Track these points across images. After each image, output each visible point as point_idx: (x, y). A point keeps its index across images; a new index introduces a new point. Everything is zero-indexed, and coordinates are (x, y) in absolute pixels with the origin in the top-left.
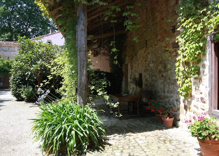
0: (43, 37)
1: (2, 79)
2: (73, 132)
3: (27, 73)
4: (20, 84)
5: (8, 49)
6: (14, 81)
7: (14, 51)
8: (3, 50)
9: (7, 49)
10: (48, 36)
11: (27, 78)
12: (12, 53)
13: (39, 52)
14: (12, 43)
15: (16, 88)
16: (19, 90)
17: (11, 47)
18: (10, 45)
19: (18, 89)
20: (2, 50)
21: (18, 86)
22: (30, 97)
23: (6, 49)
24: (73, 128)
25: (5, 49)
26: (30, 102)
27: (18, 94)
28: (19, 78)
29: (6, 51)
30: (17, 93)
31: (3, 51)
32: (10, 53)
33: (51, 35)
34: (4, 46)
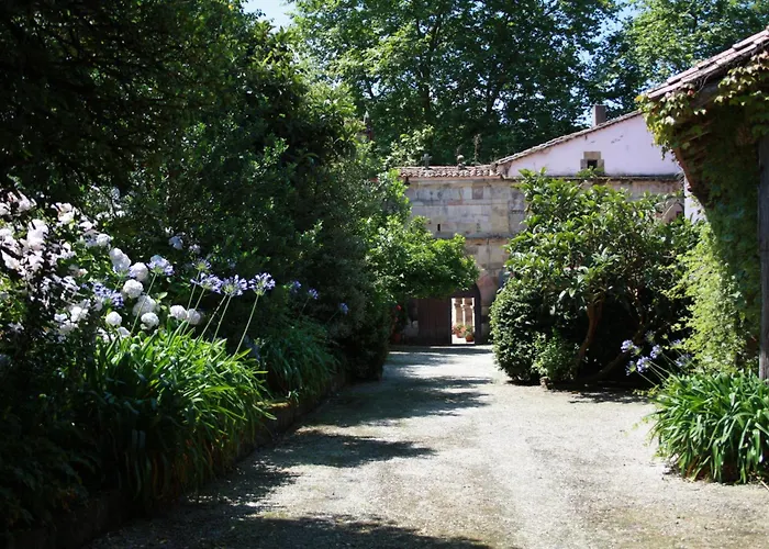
0: (567, 140)
1: (416, 309)
2: (756, 433)
3: (563, 293)
4: (526, 328)
5: (440, 195)
6: (505, 316)
7: (460, 202)
8: (422, 200)
9: (435, 196)
10: (589, 136)
11: (554, 308)
12: (451, 208)
13: (599, 224)
14: (453, 170)
15: (513, 342)
16: (523, 349)
17: (447, 186)
18: (445, 180)
19: (519, 345)
20: (418, 200)
21: (522, 334)
22: (560, 372)
23: (431, 194)
24: (757, 424)
25: (428, 196)
26: (561, 390)
27: (518, 360)
28: (522, 309)
29: (431, 202)
30: (516, 358)
31: (421, 204)
32: (446, 210)
33: (598, 132)
34: (425, 186)
